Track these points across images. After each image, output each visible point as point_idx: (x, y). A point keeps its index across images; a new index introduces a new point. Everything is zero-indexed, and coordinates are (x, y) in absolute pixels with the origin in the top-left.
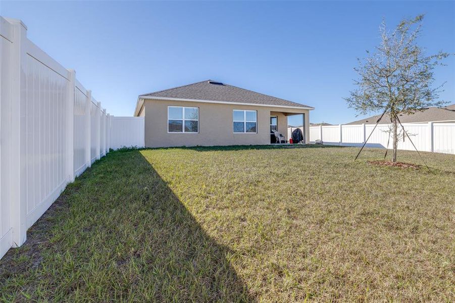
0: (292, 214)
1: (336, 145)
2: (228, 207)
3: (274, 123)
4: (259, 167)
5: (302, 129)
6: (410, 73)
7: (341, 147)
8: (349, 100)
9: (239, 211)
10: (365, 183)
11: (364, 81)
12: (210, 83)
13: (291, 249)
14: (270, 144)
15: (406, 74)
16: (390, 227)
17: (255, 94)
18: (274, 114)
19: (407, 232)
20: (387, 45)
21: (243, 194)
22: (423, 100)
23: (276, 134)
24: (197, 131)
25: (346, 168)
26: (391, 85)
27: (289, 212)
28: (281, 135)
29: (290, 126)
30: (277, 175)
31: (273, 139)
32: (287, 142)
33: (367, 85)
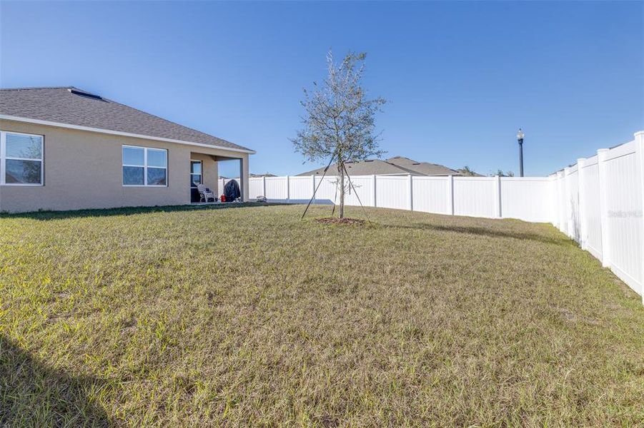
0: (215, 299)
1: (282, 202)
2: (100, 310)
3: (197, 170)
4: (168, 238)
5: (238, 181)
6: (355, 116)
7: (288, 204)
8: (295, 142)
9: (123, 310)
10: (310, 245)
11: (311, 120)
12: (73, 92)
13: (209, 348)
14: (189, 203)
15: (352, 117)
16: (332, 292)
17: (165, 123)
18: (197, 158)
19: (348, 292)
20: (335, 80)
21: (132, 283)
22: (366, 148)
23: (200, 187)
24: (40, 182)
25: (291, 230)
26: (338, 128)
27: (211, 297)
28: (208, 190)
29: (221, 178)
30: (197, 247)
31: (196, 195)
32: (217, 199)
33: (314, 125)
